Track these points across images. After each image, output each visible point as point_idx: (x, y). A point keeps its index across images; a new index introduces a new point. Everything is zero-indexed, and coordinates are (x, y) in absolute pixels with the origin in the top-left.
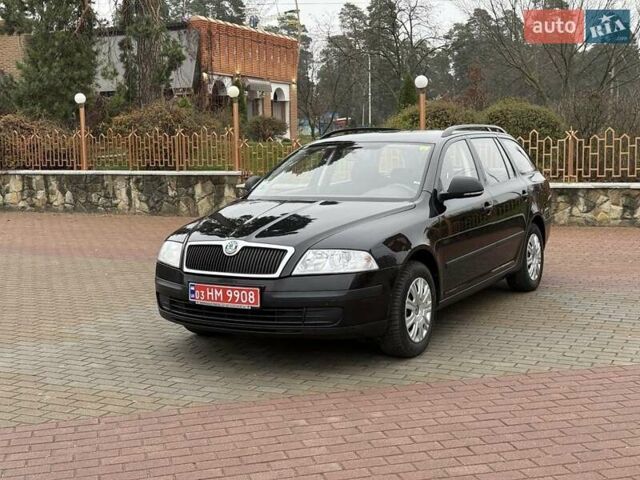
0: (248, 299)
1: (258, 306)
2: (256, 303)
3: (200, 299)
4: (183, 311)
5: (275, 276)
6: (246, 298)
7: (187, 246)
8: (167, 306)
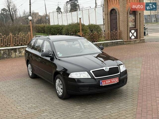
1: (118, 82)
3: (104, 84)
4: (95, 89)
5: (119, 73)
6: (116, 81)
7: (91, 71)
8: (88, 90)
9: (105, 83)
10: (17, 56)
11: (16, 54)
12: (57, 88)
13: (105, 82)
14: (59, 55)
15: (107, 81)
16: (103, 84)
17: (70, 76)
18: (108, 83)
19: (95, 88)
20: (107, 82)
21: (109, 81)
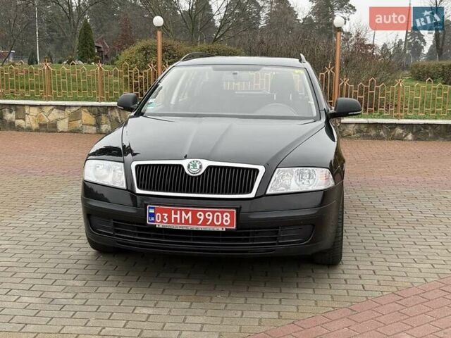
0: (223, 221)
1: (234, 227)
2: (231, 224)
3: (161, 222)
4: (135, 234)
5: (250, 196)
6: (220, 220)
7: (134, 165)
8: (108, 229)
9: (169, 217)
13: (166, 215)
15: (176, 214)
16: (161, 220)
18: (181, 223)
19: (134, 229)
20: (176, 219)
21: (184, 214)
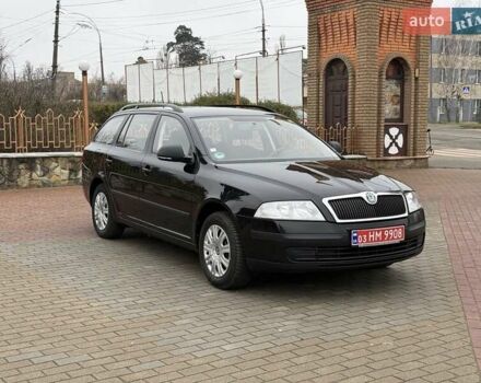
0: (398, 235)
1: (404, 239)
2: (402, 237)
3: (363, 243)
4: (336, 256)
5: (406, 214)
6: (396, 235)
7: (325, 201)
9: (368, 238)
10: (34, 182)
11: (34, 175)
12: (206, 256)
13: (365, 236)
14: (216, 154)
15: (372, 234)
16: (361, 240)
17: (258, 215)
18: (375, 241)
19: (336, 251)
20: (372, 238)
21: (377, 234)
